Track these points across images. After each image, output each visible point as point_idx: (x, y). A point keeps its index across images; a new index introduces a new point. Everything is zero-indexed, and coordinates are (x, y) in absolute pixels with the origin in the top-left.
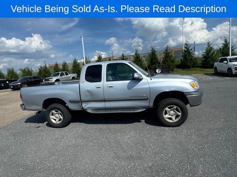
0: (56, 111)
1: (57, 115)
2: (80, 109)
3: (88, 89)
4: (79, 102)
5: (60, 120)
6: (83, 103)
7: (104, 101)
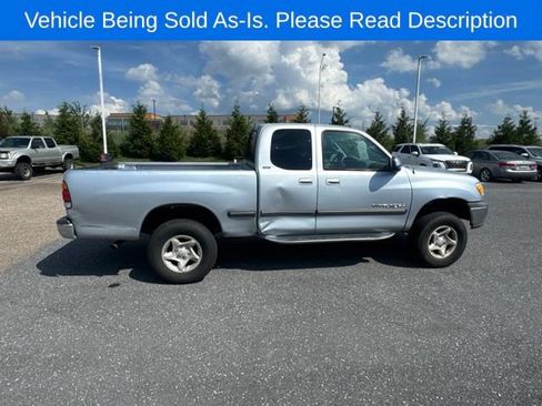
0: (181, 240)
1: (184, 250)
2: (249, 234)
3: (281, 185)
4: (252, 216)
5: (190, 262)
6: (260, 220)
7: (316, 214)
